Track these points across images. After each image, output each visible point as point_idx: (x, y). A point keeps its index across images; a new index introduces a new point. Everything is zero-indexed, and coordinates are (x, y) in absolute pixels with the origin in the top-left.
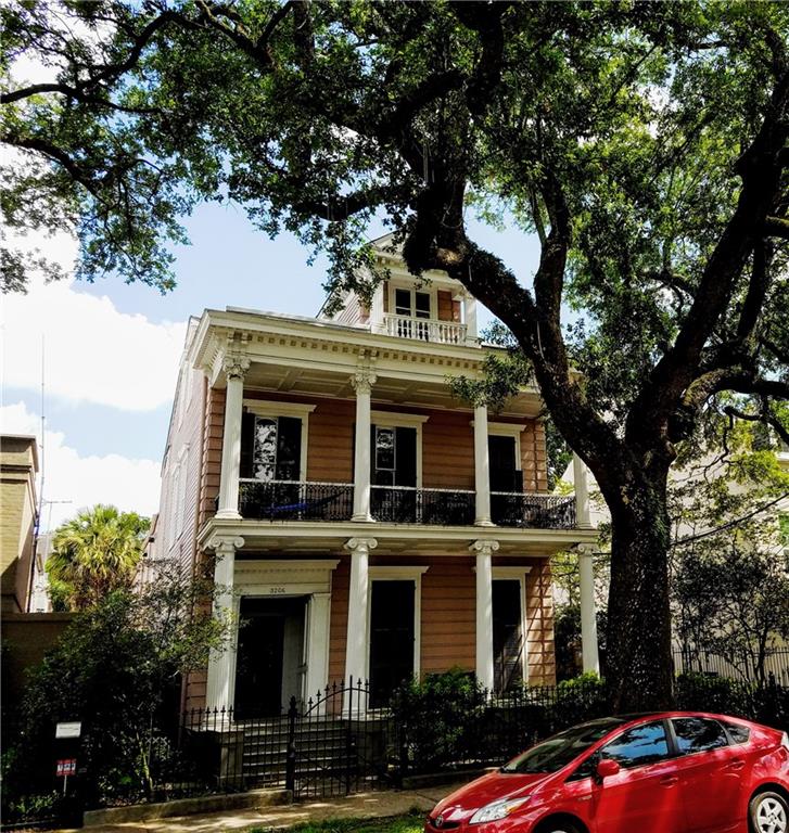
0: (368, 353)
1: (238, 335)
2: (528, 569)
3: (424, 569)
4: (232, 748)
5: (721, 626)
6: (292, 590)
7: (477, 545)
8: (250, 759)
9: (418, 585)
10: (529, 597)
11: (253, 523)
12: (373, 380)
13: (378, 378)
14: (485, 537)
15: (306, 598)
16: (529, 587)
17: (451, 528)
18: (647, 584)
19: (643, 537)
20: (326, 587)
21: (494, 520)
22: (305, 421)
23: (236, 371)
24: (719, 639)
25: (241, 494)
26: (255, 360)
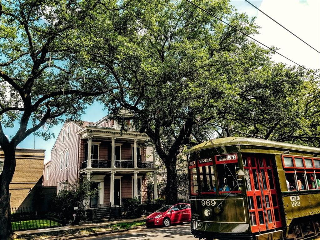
0: (115, 133)
1: (91, 131)
2: (142, 176)
3: (122, 176)
4: (95, 212)
5: (181, 188)
6: (96, 181)
7: (135, 172)
8: (97, 215)
9: (121, 180)
10: (142, 182)
11: (94, 168)
12: (115, 139)
13: (116, 138)
14: (136, 170)
15: (99, 183)
16: (143, 180)
17: (130, 169)
18: (173, 182)
19: (173, 174)
20: (103, 180)
21: (138, 167)
22: (99, 146)
23: (90, 138)
24: (180, 191)
25: (92, 162)
26: (94, 135)
